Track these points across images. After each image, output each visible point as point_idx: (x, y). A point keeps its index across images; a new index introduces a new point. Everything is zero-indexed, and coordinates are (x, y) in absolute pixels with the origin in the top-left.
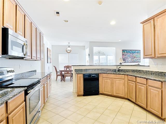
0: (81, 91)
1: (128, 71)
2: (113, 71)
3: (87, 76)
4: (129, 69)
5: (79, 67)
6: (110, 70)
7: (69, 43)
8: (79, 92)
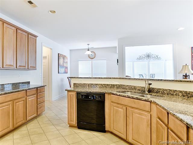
0: (73, 119)
1: (172, 93)
2: (139, 90)
3: (82, 95)
4: (175, 89)
5: (80, 81)
6: (135, 88)
7: (88, 44)
8: (69, 121)
